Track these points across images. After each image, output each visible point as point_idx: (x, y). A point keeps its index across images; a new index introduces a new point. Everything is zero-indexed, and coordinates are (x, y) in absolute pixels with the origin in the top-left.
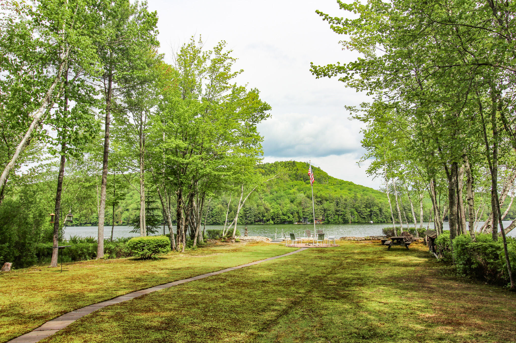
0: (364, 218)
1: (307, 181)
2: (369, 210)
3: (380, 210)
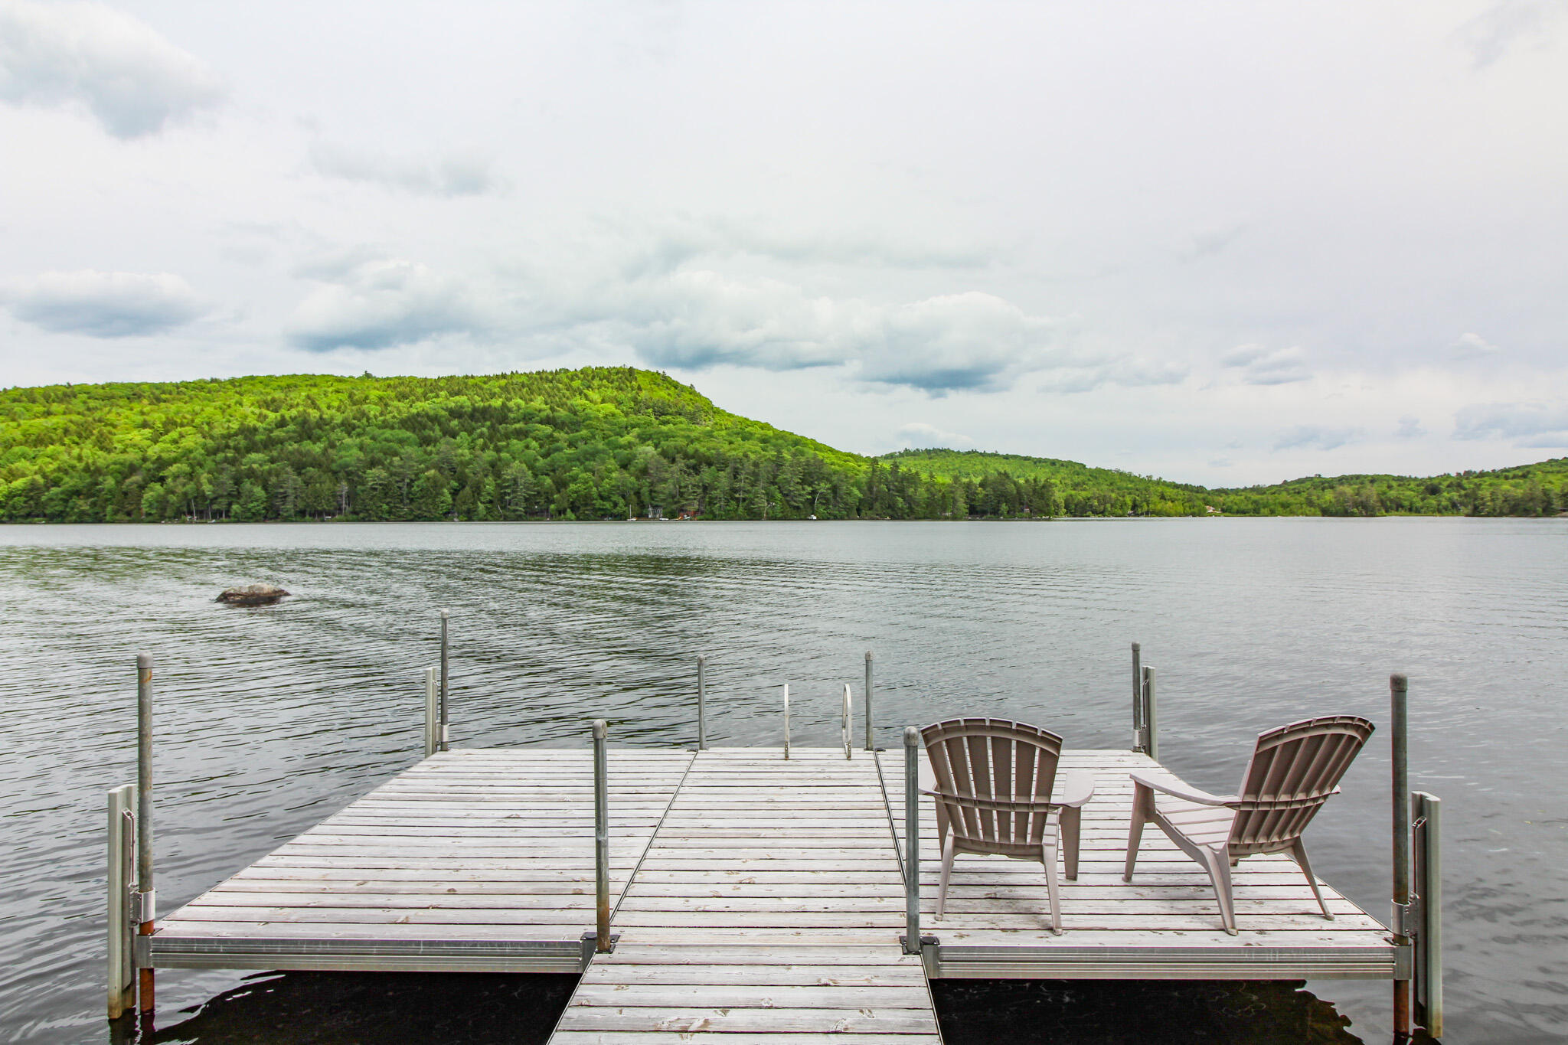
0: (798, 508)
1: (663, 418)
2: (809, 489)
3: (835, 489)
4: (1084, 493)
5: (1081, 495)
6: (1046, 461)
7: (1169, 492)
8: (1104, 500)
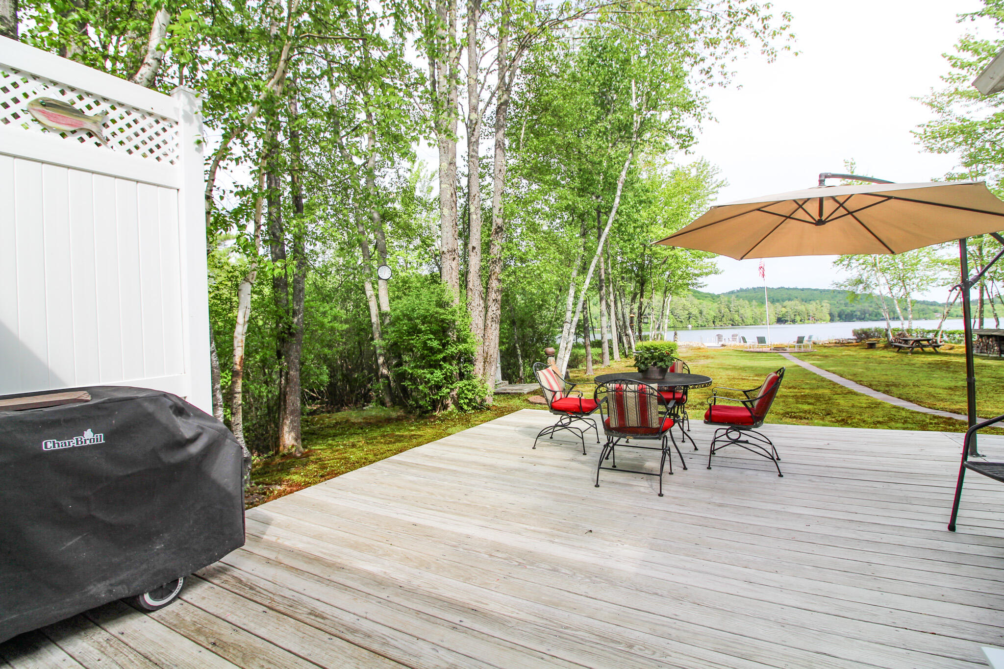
0: (681, 321)
4: (851, 309)
5: (849, 310)
8: (864, 312)
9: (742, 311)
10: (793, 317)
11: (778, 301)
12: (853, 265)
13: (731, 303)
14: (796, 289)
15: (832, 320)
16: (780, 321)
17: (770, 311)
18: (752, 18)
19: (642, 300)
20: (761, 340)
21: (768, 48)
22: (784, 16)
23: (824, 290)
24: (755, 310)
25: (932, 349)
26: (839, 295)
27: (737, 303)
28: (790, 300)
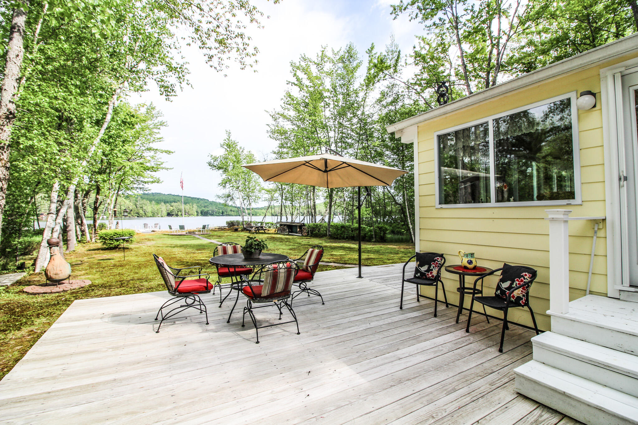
4: (207, 209)
5: (206, 210)
6: (196, 198)
7: (233, 209)
8: (213, 211)
9: (145, 208)
10: (177, 212)
11: (168, 202)
12: (227, 187)
13: (137, 202)
14: (178, 196)
15: (197, 215)
16: (169, 214)
17: (164, 208)
18: (239, 40)
19: (98, 196)
20: (182, 227)
21: (242, 61)
22: (255, 49)
23: (194, 198)
24: (154, 207)
25: (263, 231)
26: (201, 201)
27: (142, 202)
28: (175, 202)
